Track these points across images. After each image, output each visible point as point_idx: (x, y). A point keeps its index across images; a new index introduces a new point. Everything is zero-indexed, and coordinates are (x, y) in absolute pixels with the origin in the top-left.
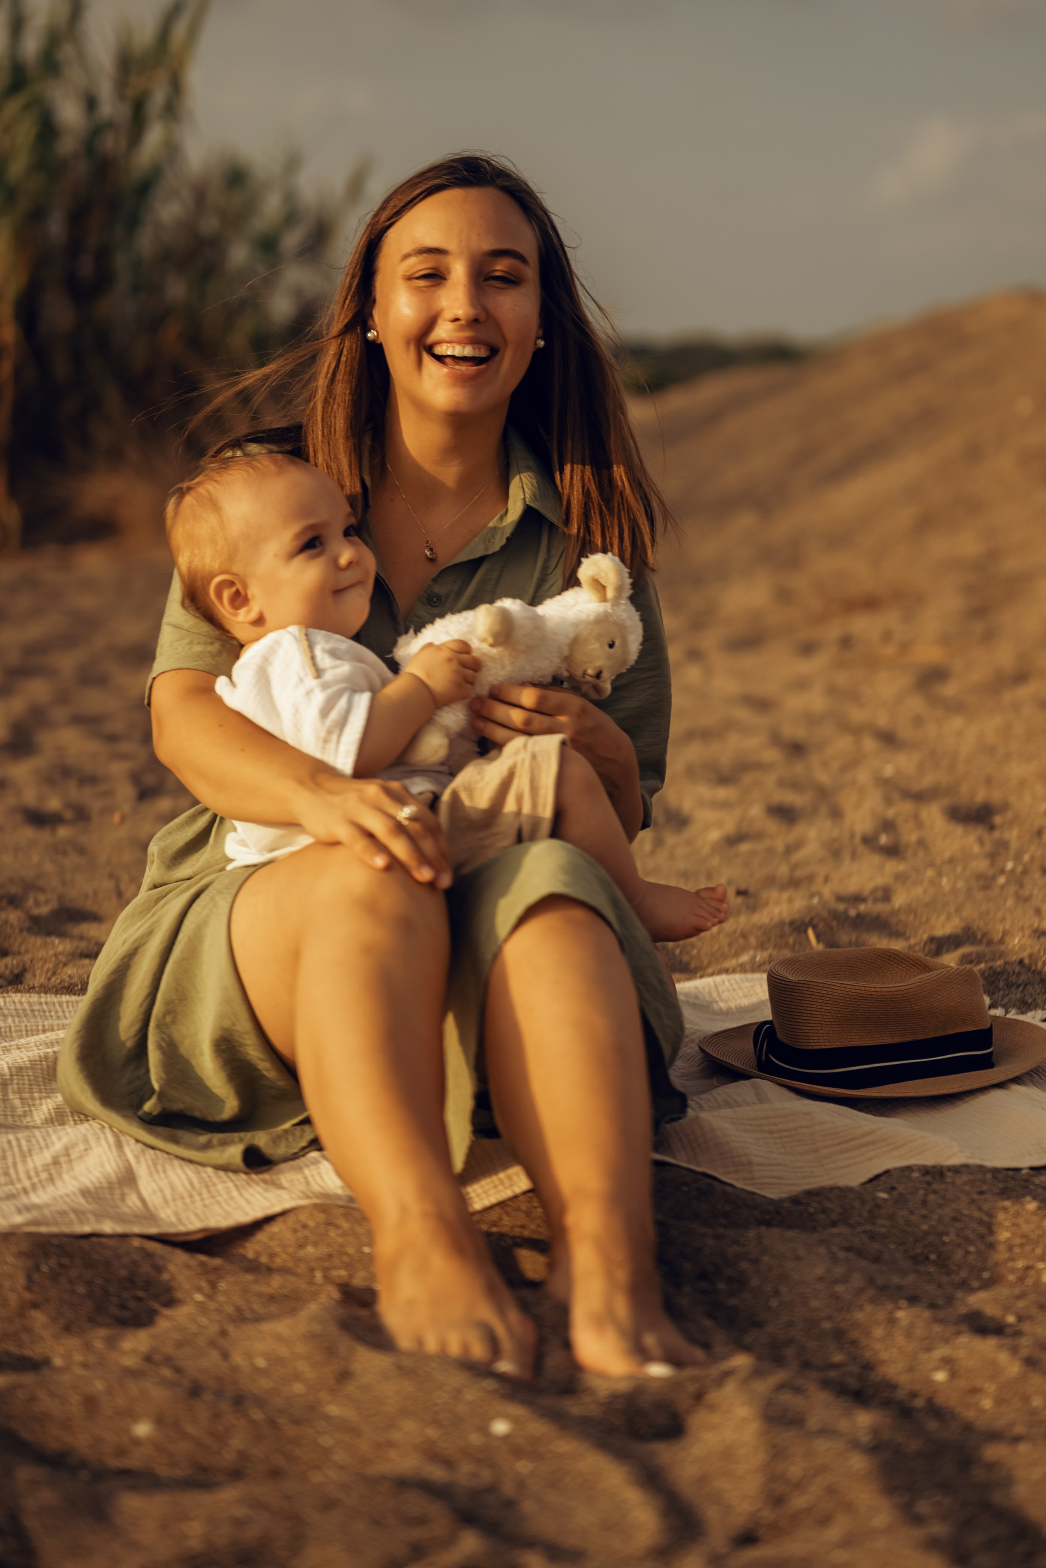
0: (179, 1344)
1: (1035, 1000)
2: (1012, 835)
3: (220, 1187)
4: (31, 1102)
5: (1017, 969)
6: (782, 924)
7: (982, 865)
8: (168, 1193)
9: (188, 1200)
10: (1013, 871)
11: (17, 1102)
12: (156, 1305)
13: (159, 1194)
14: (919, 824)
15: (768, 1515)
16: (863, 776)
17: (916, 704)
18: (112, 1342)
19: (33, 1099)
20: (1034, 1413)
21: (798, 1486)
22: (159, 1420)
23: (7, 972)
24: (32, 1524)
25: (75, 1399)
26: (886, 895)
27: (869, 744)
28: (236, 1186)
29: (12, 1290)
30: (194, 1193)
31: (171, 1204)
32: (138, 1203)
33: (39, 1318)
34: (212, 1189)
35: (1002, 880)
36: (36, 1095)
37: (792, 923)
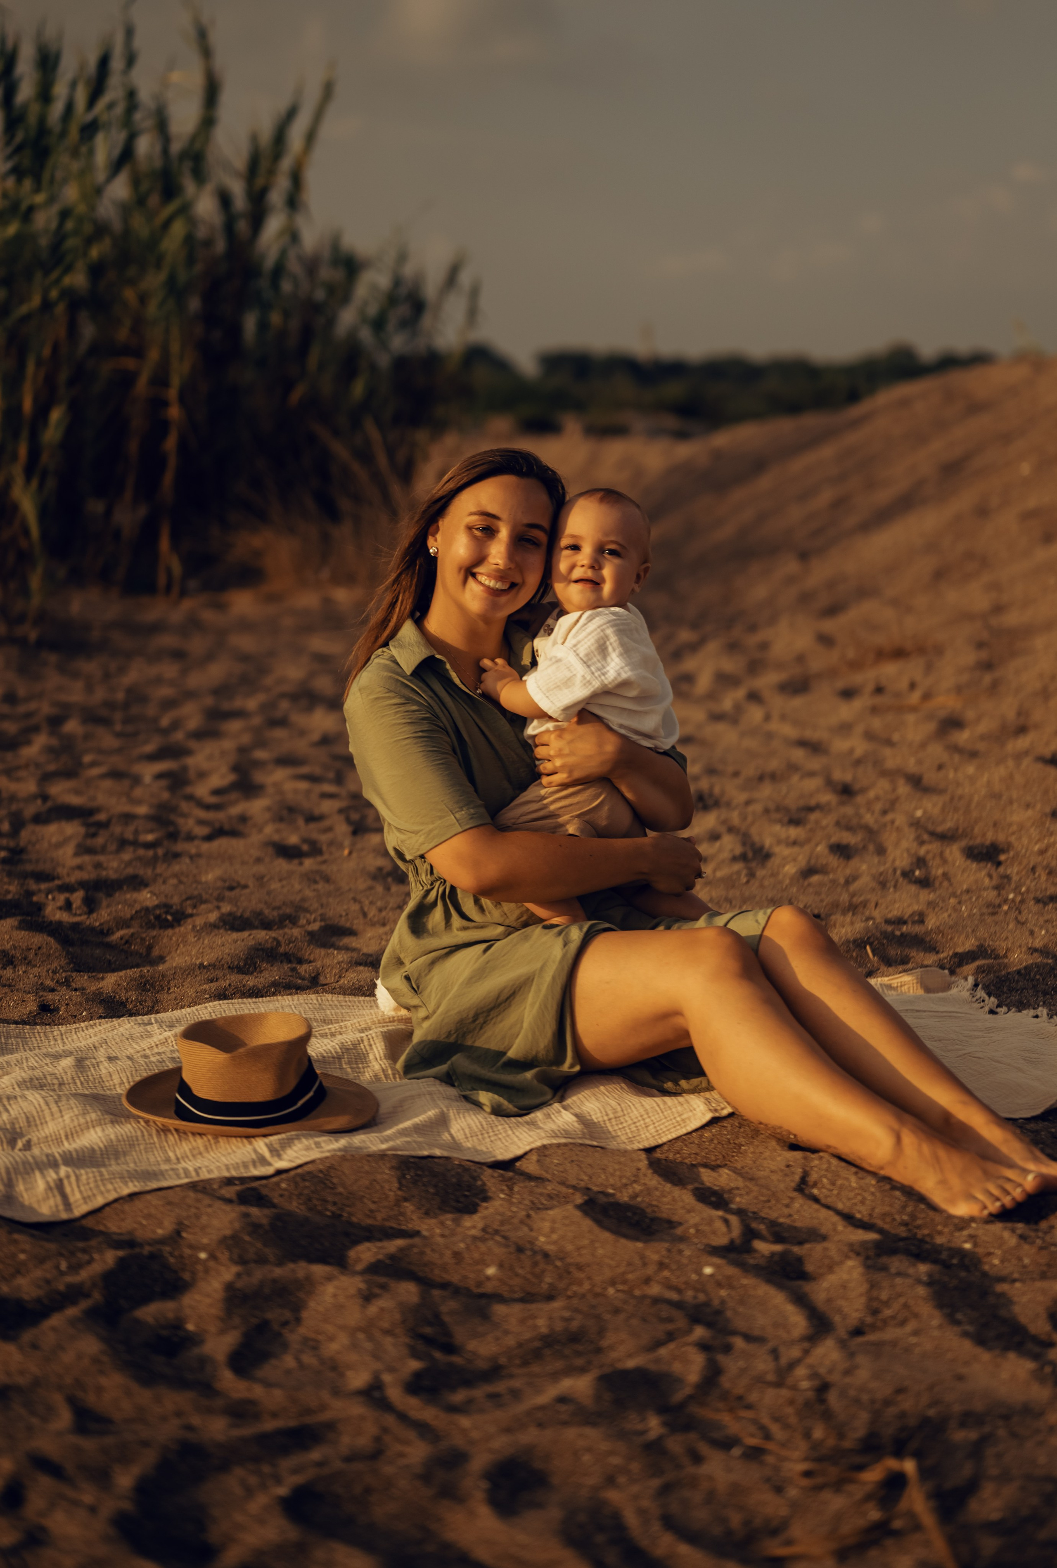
0: (502, 1223)
1: (1028, 1001)
2: (1013, 871)
3: (500, 1127)
4: (358, 1070)
5: (1016, 977)
6: (848, 941)
7: (991, 895)
8: (467, 1131)
9: (480, 1137)
10: (1013, 900)
11: (349, 1070)
12: (477, 1201)
13: (462, 1132)
14: (945, 861)
15: (869, 1320)
16: (900, 819)
17: (936, 751)
18: (457, 1222)
19: (359, 1068)
20: (1025, 1267)
21: (887, 1304)
22: (501, 1266)
23: (307, 975)
24: (447, 1319)
25: (448, 1253)
26: (920, 918)
27: (903, 789)
28: (510, 1127)
29: (390, 1190)
30: (484, 1132)
31: (470, 1139)
32: (449, 1138)
33: (409, 1207)
34: (495, 1129)
35: (1006, 908)
36: (360, 1065)
37: (855, 941)
